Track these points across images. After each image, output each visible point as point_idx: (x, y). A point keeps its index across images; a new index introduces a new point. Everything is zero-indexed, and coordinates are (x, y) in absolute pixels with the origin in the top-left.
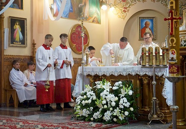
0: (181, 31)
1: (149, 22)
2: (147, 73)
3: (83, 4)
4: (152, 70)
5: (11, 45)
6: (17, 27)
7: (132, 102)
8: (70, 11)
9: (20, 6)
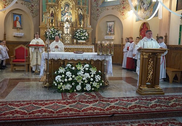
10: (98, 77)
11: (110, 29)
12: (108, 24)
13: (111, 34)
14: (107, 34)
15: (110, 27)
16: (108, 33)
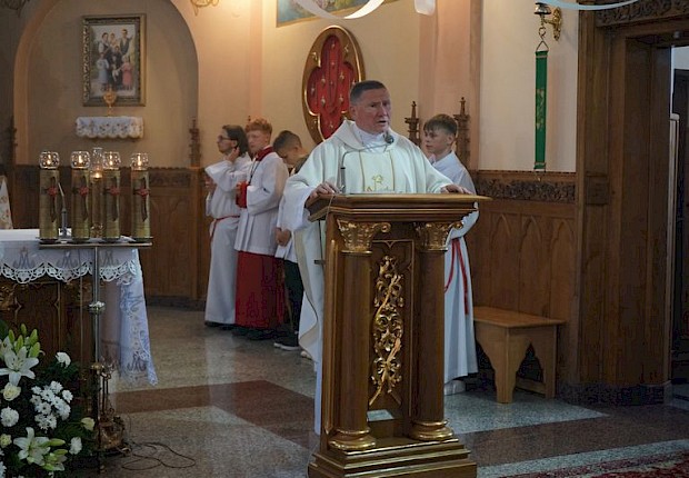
2: (52, 272)
10: (54, 399)
11: (109, 71)
12: (98, 38)
13: (118, 97)
14: (93, 103)
15: (108, 55)
16: (99, 93)
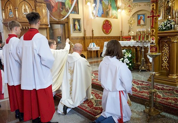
0: (159, 20)
1: (142, 16)
2: (139, 45)
3: (109, 9)
4: (142, 43)
5: (74, 32)
6: (77, 23)
7: (131, 60)
8: (102, 13)
9: (78, 13)
